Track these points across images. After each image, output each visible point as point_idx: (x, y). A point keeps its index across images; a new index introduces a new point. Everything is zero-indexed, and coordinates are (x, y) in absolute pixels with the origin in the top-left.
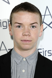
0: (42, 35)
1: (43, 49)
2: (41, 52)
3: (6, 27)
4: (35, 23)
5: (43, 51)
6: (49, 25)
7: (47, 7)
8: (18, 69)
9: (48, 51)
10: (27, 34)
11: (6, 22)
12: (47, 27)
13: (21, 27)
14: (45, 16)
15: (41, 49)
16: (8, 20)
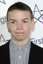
0: (33, 27)
1: (34, 39)
2: (33, 42)
3: (3, 23)
4: (26, 19)
5: (35, 40)
6: (38, 20)
7: (36, 5)
8: (15, 56)
9: (39, 40)
10: (20, 28)
11: (3, 19)
12: (36, 21)
13: (15, 23)
14: (35, 12)
15: (33, 39)
16: (5, 17)
